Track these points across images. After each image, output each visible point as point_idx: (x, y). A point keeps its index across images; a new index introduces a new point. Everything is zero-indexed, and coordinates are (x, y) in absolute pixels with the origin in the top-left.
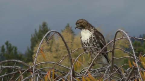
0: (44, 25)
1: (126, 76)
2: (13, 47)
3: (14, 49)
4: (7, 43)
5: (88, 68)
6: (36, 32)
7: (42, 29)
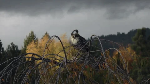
0: (32, 33)
1: (97, 62)
2: (16, 46)
3: (16, 47)
4: (12, 44)
5: (75, 58)
6: (27, 37)
7: (31, 35)
